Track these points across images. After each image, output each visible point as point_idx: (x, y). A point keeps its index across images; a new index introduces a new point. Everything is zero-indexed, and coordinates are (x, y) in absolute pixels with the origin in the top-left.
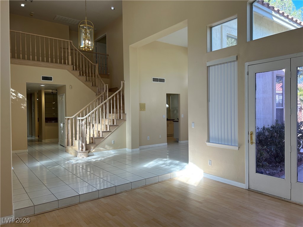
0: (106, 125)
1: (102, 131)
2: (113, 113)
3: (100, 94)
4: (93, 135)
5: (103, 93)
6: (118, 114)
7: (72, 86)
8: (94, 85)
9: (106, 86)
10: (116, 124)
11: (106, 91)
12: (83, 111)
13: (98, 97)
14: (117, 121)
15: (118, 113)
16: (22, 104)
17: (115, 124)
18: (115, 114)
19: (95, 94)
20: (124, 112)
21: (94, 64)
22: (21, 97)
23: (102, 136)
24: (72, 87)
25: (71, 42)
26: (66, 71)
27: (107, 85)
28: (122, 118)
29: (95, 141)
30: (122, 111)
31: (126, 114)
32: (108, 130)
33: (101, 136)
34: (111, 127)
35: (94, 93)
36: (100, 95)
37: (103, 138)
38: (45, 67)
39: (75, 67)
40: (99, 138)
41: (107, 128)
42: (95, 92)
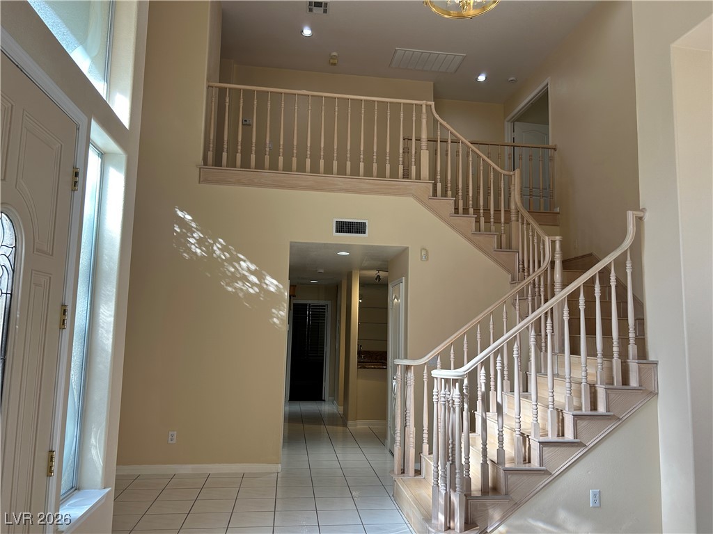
0: (560, 412)
1: (542, 439)
2: (592, 352)
3: (529, 275)
4: (501, 452)
5: (539, 271)
6: (616, 362)
7: (427, 252)
8: (505, 245)
9: (553, 242)
10: (608, 410)
11: (553, 263)
12: (462, 338)
13: (519, 287)
14: (612, 396)
15: (616, 355)
16: (274, 311)
17: (601, 409)
18: (599, 361)
19: (509, 276)
20: (642, 354)
21: (506, 173)
22: (272, 289)
23: (541, 462)
24: (427, 256)
25: (428, 107)
26: (411, 199)
27: (558, 238)
28: (634, 382)
29: (506, 486)
30: (632, 349)
31: (656, 363)
32: (569, 436)
33: (535, 463)
34: (582, 424)
35: (505, 273)
36: (528, 280)
37: (547, 473)
38: (347, 191)
39: (439, 185)
40: (524, 470)
41: (562, 422)
42: (509, 271)
